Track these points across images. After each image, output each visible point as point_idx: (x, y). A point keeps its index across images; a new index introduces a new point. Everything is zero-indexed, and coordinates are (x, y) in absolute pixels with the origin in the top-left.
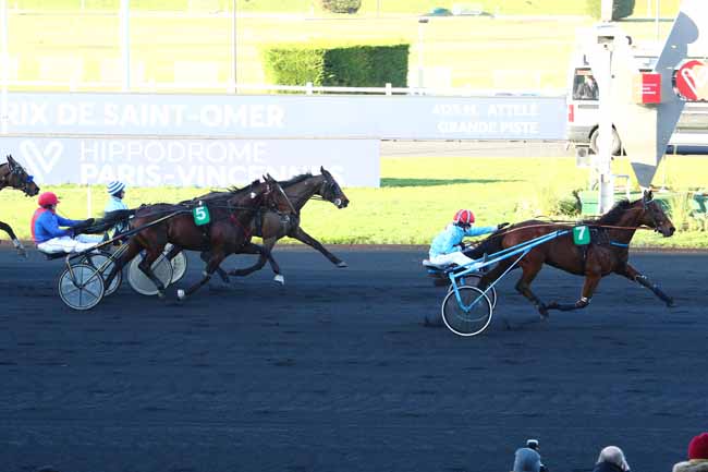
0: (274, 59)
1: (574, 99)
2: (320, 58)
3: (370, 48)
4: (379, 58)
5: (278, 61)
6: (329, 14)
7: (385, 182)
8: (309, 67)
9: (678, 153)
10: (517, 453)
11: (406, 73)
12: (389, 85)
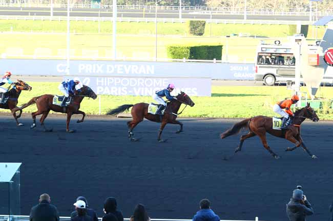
0: (171, 50)
1: (258, 64)
2: (189, 50)
3: (208, 46)
4: (211, 50)
5: (173, 51)
6: (192, 36)
7: (213, 95)
8: (185, 53)
9: (325, 86)
10: (294, 192)
11: (221, 56)
12: (215, 59)
